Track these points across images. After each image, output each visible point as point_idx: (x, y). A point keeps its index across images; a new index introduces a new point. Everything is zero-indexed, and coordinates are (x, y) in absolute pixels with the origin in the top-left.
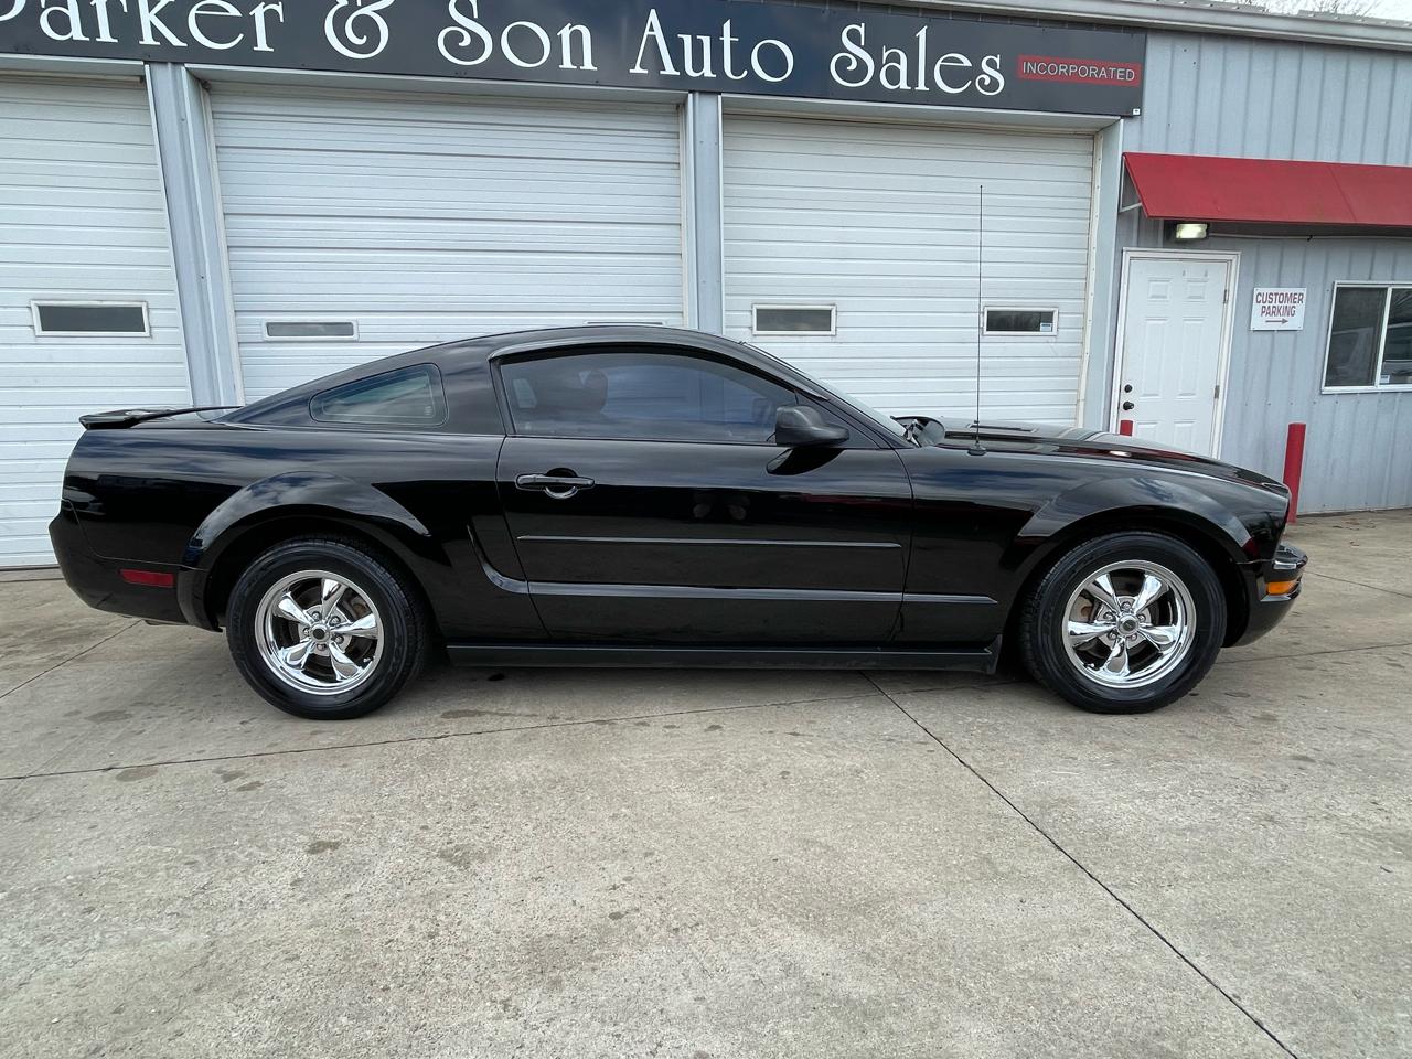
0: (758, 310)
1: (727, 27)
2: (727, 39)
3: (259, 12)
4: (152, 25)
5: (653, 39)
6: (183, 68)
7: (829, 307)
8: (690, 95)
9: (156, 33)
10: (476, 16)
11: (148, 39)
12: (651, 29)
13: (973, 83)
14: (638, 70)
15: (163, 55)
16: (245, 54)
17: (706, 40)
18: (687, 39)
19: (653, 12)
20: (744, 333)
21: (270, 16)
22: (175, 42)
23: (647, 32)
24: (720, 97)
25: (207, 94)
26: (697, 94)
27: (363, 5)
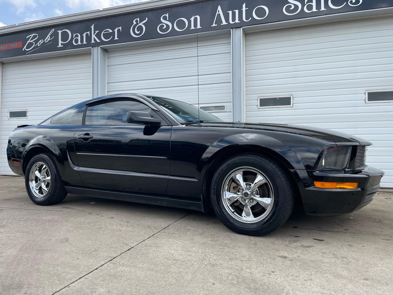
0: (260, 99)
1: (244, 5)
2: (244, 9)
3: (116, 30)
4: (94, 38)
5: (219, 15)
6: (99, 47)
7: (290, 96)
8: (231, 30)
9: (95, 40)
10: (168, 20)
11: (93, 42)
12: (219, 12)
13: (347, 3)
14: (214, 25)
15: (96, 45)
16: (113, 41)
17: (237, 11)
18: (230, 12)
19: (219, 7)
20: (255, 108)
21: (119, 30)
22: (98, 41)
23: (217, 13)
24: (242, 28)
25: (107, 53)
26: (234, 29)
27: (140, 23)
